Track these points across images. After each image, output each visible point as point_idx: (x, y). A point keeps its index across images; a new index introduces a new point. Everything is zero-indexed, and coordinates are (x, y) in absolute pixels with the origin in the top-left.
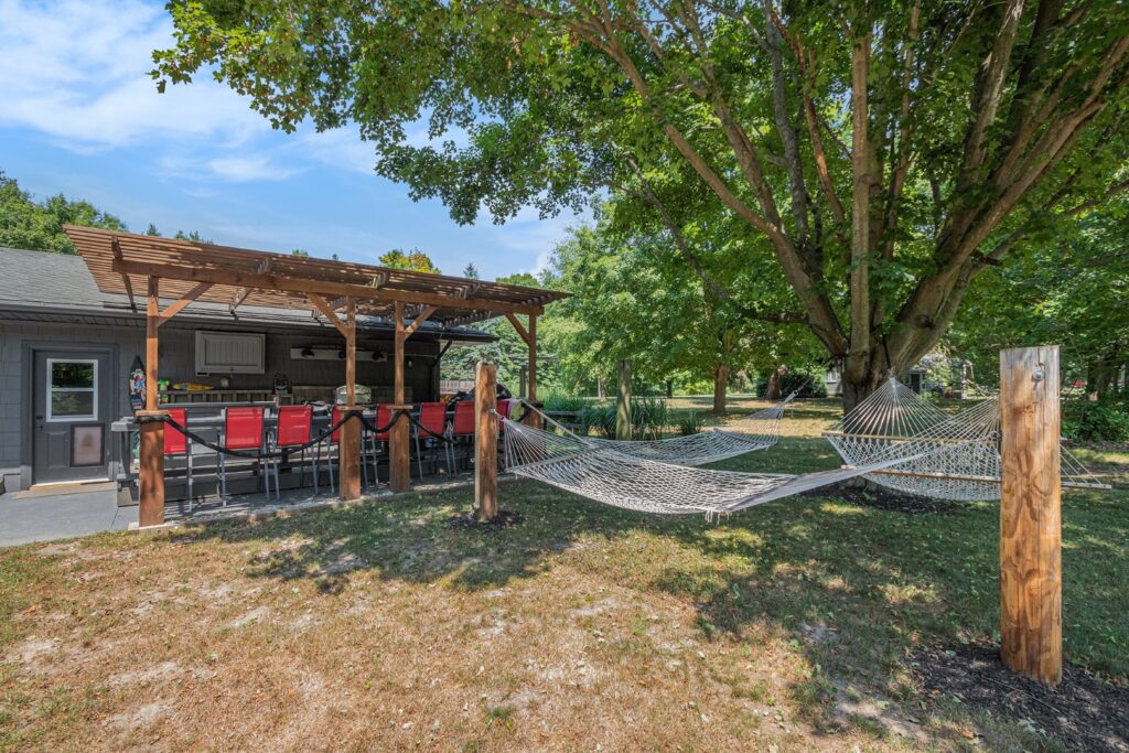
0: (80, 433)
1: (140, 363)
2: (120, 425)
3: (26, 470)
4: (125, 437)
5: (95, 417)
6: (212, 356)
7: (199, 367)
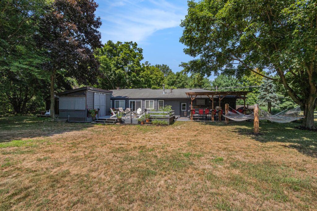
0: (185, 112)
1: (190, 104)
2: (189, 111)
3: (180, 116)
4: (189, 112)
5: (186, 110)
6: (199, 103)
7: (197, 104)
